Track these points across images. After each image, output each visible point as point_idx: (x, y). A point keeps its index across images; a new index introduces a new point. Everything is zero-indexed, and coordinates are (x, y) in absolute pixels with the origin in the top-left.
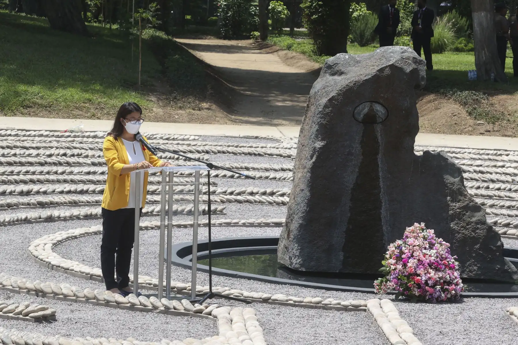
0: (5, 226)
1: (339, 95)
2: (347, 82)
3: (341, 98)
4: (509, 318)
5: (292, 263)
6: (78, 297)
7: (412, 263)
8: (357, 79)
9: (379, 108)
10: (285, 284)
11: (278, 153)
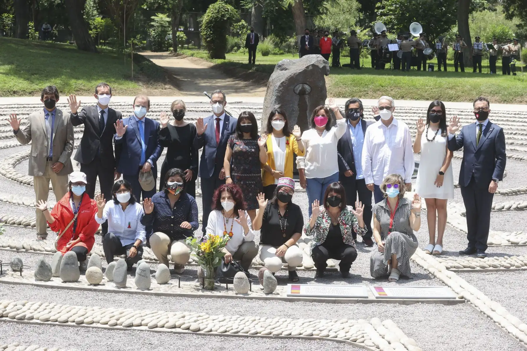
1: (286, 80)
2: (290, 74)
9: (307, 87)
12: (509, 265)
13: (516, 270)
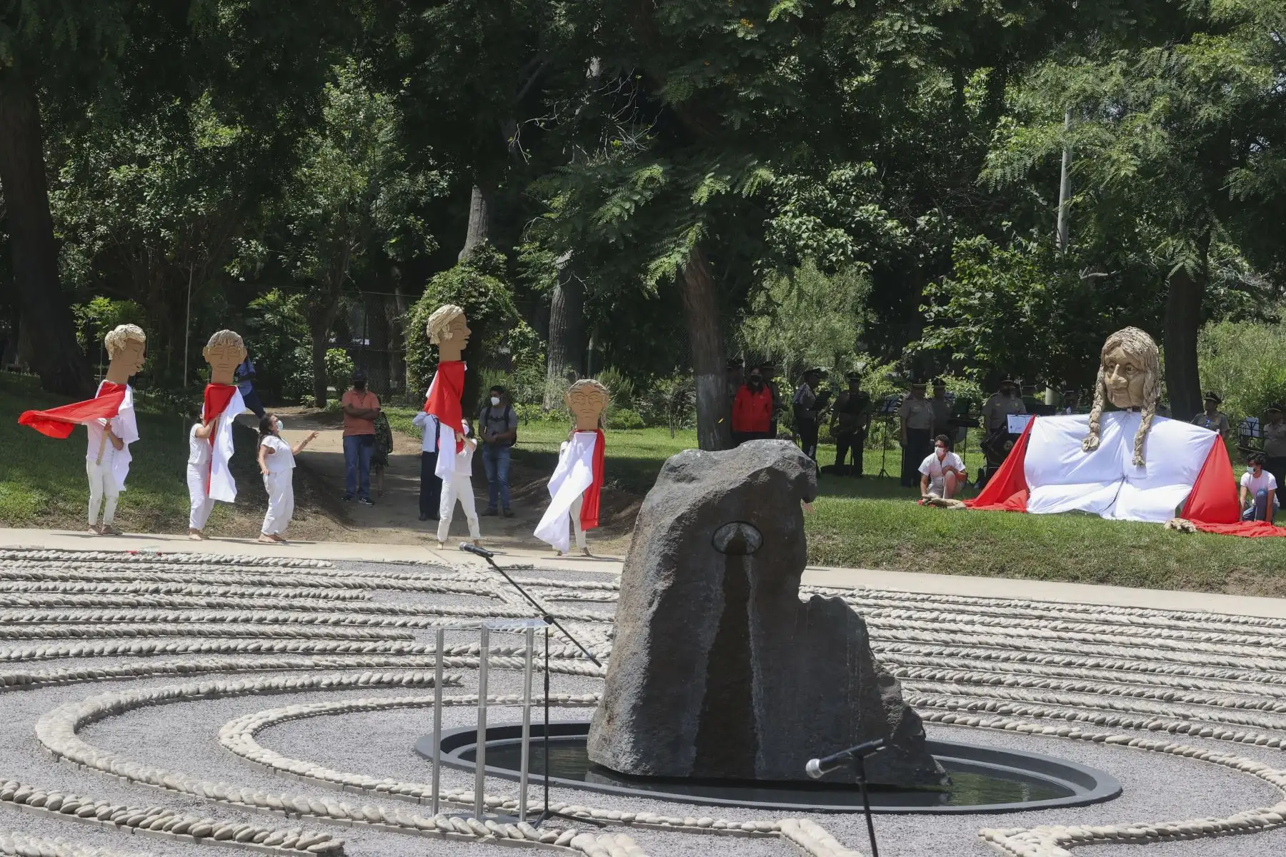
1: (691, 511)
2: (703, 494)
3: (694, 515)
4: (985, 846)
6: (354, 819)
8: (718, 488)
9: (749, 531)
10: (634, 795)
11: (468, 589)
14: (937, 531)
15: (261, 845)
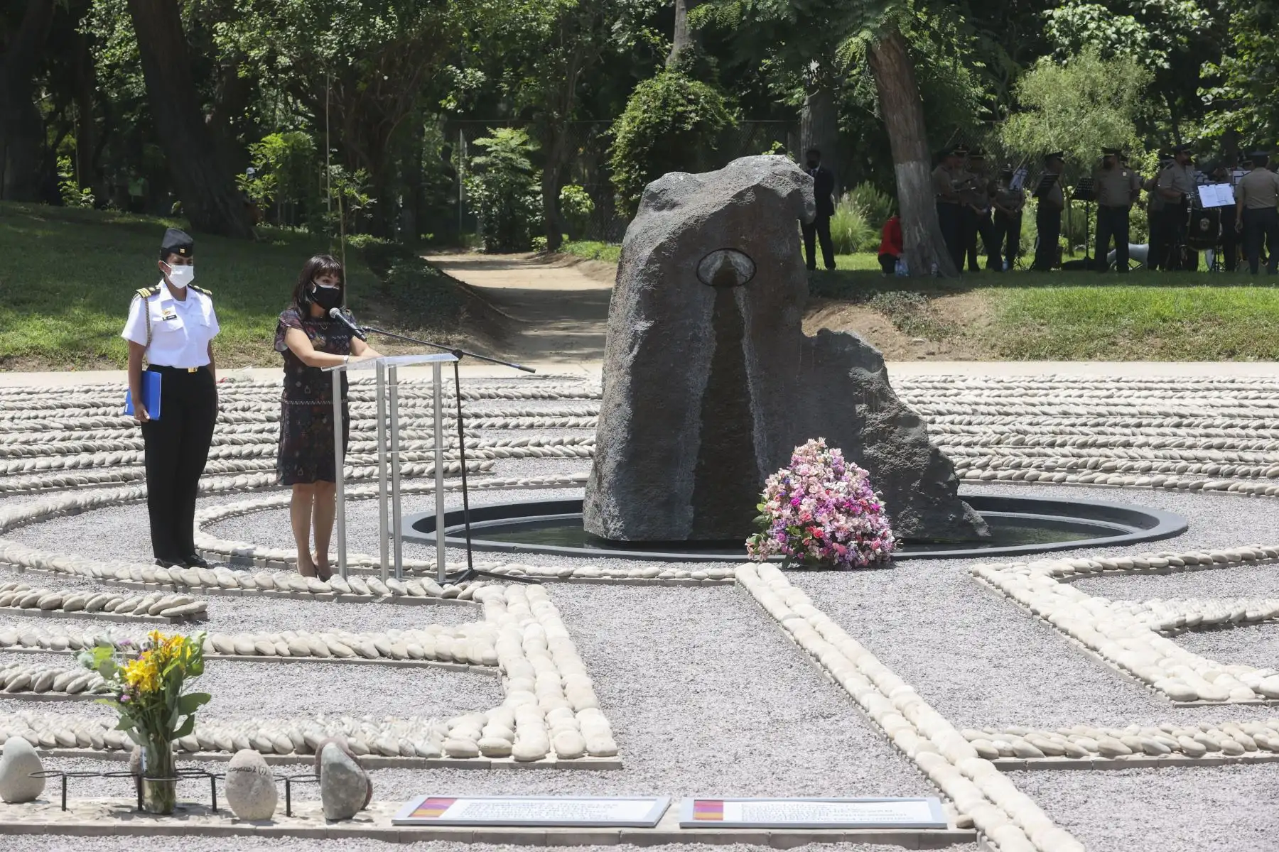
0: (120, 505)
1: (671, 240)
2: (683, 219)
3: (674, 245)
4: (973, 582)
5: (607, 530)
6: (245, 588)
7: (807, 505)
8: (700, 212)
9: (739, 259)
10: (597, 556)
12: (1201, 747)
13: (1225, 762)
14: (1158, 314)
15: (113, 613)
